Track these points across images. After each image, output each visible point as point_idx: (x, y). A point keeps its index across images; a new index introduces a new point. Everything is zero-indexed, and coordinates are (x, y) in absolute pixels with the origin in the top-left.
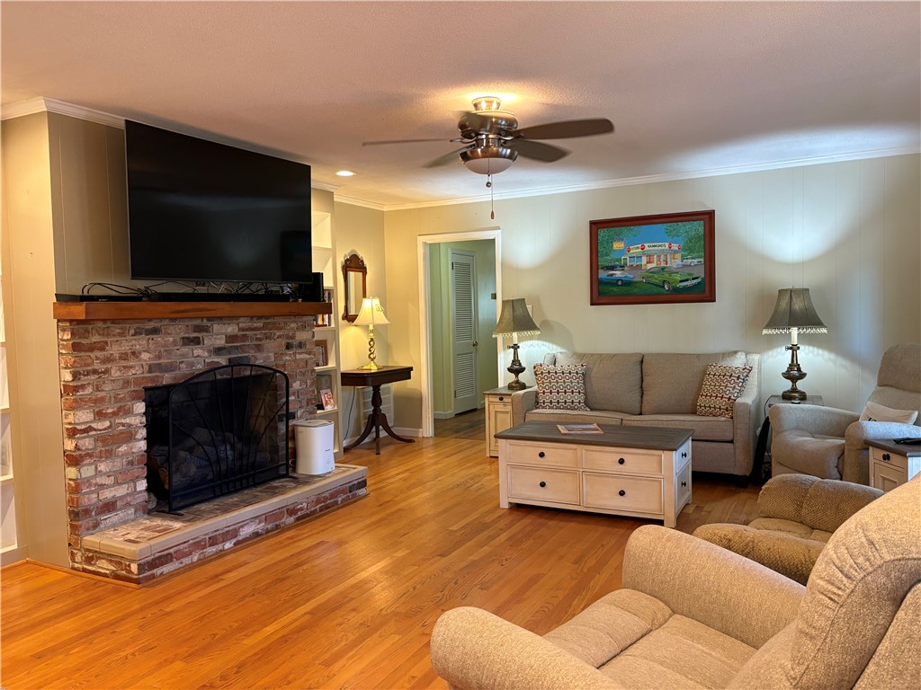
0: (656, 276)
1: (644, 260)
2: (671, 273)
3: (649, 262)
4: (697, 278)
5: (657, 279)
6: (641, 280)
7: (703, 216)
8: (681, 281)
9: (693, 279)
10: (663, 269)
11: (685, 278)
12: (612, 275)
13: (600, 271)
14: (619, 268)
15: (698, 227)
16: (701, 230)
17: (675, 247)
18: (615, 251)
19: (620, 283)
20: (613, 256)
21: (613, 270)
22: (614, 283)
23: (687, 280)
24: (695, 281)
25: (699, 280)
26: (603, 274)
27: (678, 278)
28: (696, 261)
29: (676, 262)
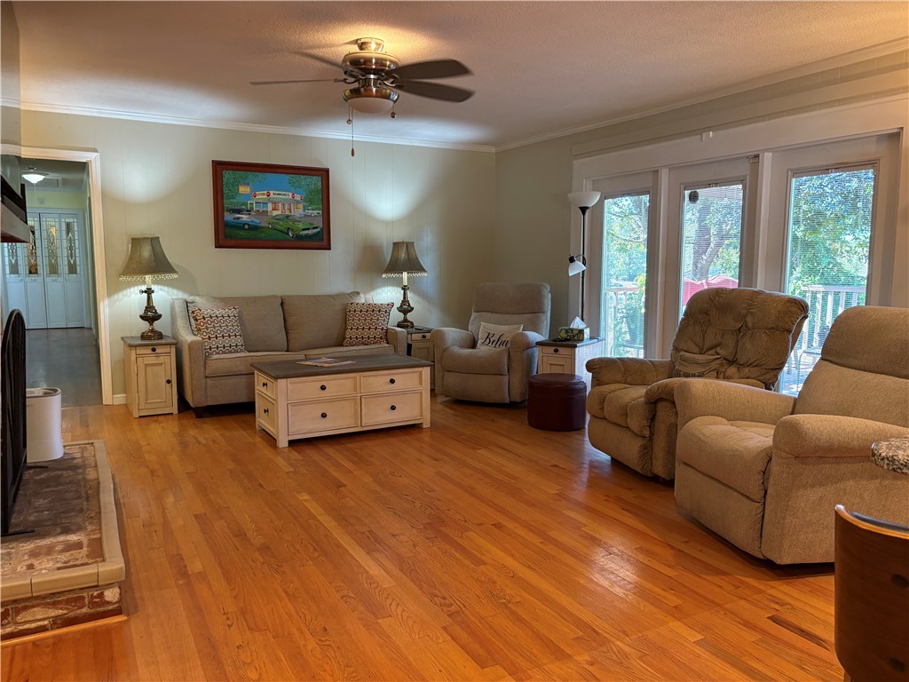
0: (281, 223)
1: (270, 206)
2: (294, 221)
3: (274, 209)
4: (316, 228)
5: (282, 226)
6: (267, 225)
7: (321, 173)
8: (303, 230)
9: (314, 228)
10: (287, 216)
11: (307, 227)
12: (238, 218)
13: (226, 214)
14: (245, 212)
15: (316, 182)
16: (320, 184)
17: (298, 197)
18: (241, 194)
19: (246, 227)
20: (239, 200)
21: (239, 213)
22: (241, 226)
23: (308, 229)
24: (315, 231)
25: (318, 230)
26: (229, 217)
27: (301, 226)
28: (316, 212)
29: (298, 212)
